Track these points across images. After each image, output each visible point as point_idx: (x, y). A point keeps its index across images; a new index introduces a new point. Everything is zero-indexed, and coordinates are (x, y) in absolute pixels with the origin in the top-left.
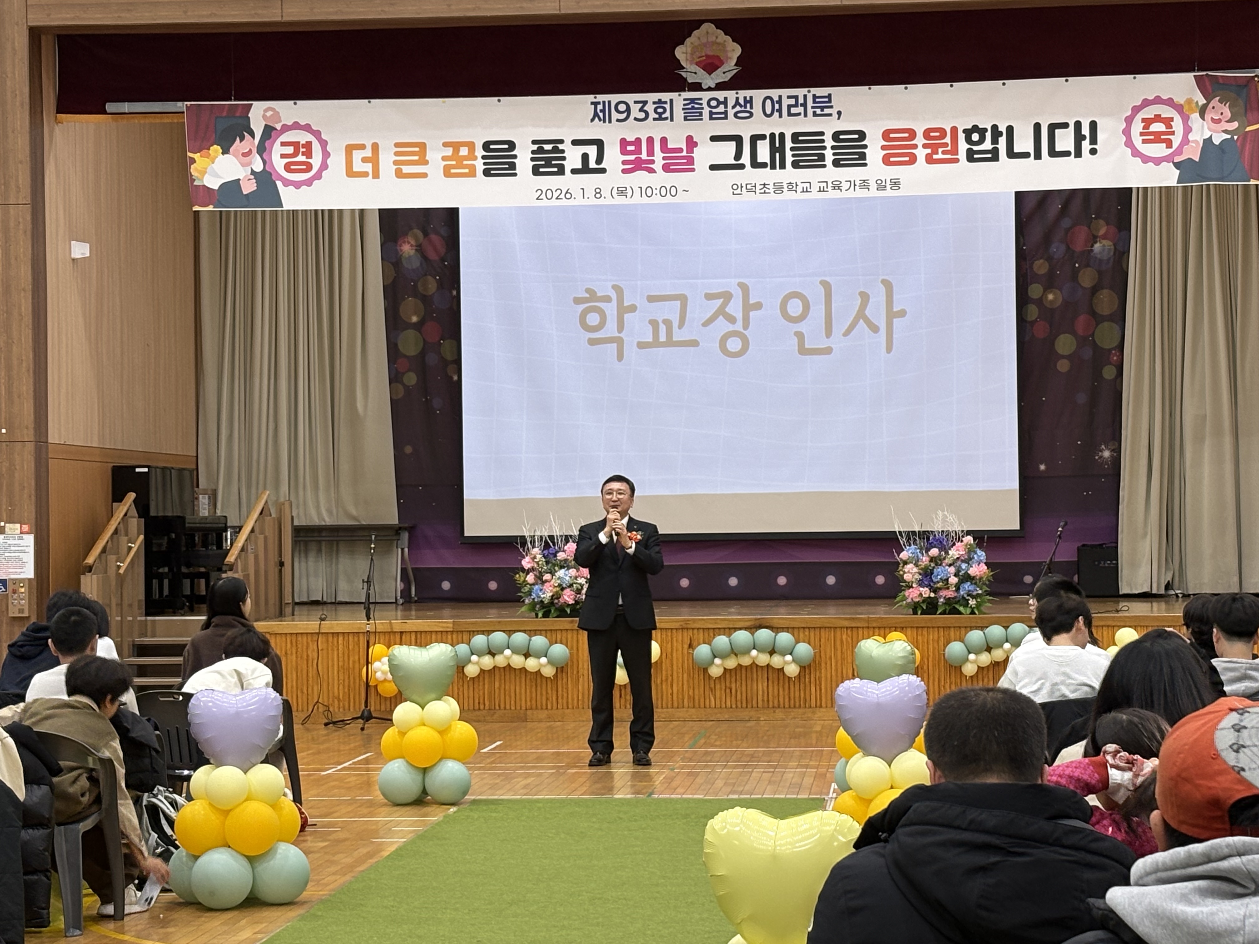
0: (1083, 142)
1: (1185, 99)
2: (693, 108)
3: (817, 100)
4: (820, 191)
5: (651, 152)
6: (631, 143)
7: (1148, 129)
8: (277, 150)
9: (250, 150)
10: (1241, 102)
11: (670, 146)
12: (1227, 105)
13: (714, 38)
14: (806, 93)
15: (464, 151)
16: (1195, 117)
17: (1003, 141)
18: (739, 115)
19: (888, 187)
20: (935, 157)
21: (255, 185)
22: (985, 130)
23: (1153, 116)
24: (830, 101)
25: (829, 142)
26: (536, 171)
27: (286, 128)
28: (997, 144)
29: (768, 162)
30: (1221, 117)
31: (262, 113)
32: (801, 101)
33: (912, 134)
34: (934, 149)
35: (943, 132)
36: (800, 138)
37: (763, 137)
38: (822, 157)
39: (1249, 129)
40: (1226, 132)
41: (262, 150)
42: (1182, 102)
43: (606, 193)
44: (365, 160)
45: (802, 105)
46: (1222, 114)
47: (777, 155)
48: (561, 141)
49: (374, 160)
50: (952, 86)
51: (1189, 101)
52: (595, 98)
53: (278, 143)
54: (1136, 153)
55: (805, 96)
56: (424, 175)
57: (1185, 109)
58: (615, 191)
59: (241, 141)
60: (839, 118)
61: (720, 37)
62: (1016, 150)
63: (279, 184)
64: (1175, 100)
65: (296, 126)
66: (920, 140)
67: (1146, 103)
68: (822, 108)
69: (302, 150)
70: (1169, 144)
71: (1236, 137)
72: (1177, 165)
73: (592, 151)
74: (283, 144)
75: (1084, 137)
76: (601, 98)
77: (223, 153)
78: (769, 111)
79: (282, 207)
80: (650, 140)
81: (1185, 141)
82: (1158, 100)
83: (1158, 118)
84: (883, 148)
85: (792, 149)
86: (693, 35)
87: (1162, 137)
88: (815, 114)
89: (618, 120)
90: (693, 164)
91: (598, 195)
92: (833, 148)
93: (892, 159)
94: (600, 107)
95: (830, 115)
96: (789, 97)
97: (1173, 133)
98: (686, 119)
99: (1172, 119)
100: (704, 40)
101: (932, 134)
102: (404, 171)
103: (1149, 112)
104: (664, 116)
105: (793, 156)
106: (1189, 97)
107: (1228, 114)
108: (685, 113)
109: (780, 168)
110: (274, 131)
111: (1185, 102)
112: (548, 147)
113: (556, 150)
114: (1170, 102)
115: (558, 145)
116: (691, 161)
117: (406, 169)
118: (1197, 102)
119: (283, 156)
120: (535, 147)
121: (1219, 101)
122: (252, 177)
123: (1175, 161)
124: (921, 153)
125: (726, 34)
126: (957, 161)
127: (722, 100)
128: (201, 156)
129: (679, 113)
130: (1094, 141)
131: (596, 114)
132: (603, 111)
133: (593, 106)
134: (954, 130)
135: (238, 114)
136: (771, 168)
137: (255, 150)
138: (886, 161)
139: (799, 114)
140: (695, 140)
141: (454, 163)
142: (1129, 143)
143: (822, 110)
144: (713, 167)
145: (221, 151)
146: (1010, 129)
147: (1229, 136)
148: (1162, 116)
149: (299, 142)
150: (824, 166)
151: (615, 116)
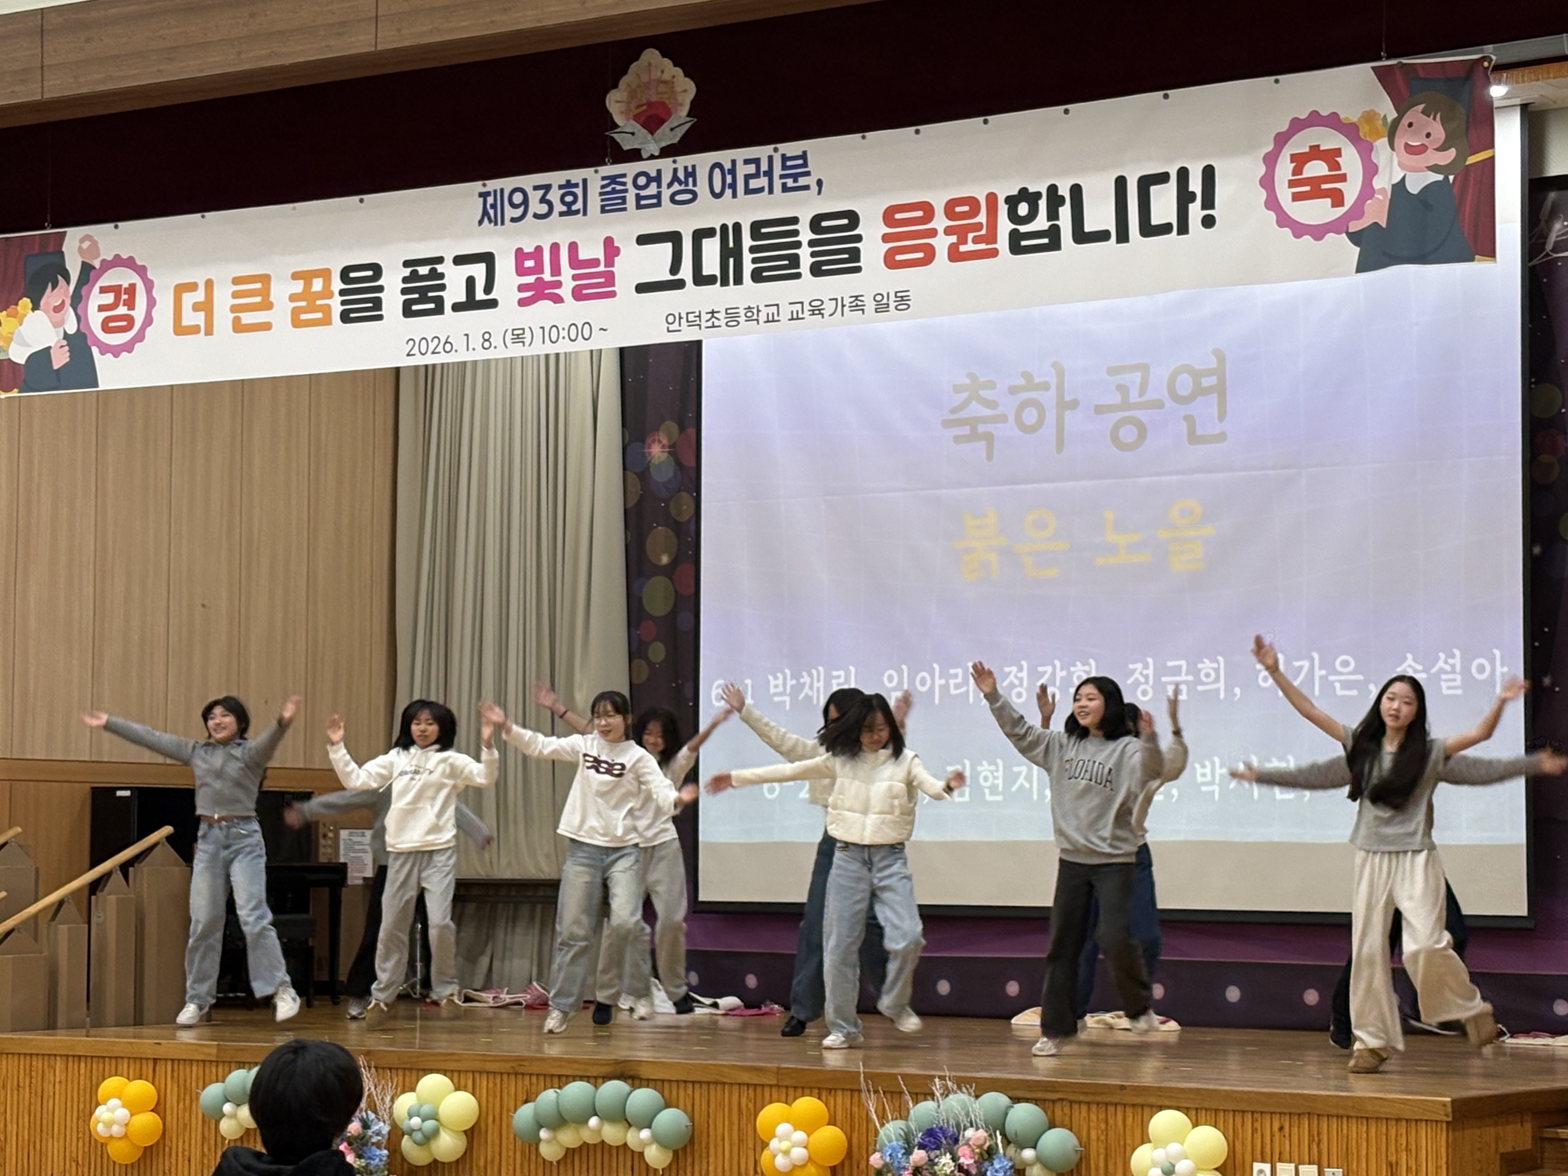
0: (1191, 205)
1: (1359, 115)
2: (614, 191)
3: (789, 163)
4: (792, 319)
5: (556, 270)
6: (529, 256)
7: (1301, 174)
8: (96, 299)
9: (63, 302)
10: (1461, 110)
11: (583, 255)
12: (1438, 116)
13: (659, 74)
14: (772, 153)
15: (317, 285)
16: (1382, 144)
17: (1065, 212)
18: (678, 198)
19: (892, 305)
20: (963, 248)
21: (68, 354)
22: (1038, 195)
23: (1307, 150)
24: (805, 165)
25: (806, 235)
26: (408, 312)
27: (107, 266)
28: (1057, 218)
29: (717, 273)
30: (1426, 142)
31: (78, 244)
32: (764, 167)
33: (928, 210)
34: (961, 233)
35: (973, 203)
36: (764, 230)
37: (709, 233)
38: (795, 261)
39: (1472, 160)
40: (1435, 169)
41: (78, 300)
42: (1354, 119)
43: (497, 340)
44: (196, 307)
45: (766, 174)
46: (1428, 135)
47: (731, 260)
48: (440, 260)
49: (206, 307)
50: (986, 122)
51: (1370, 117)
52: (484, 185)
53: (96, 289)
54: (1284, 220)
55: (770, 158)
56: (266, 326)
57: (1364, 131)
58: (509, 336)
59: (53, 288)
60: (819, 193)
61: (666, 71)
62: (1088, 228)
63: (95, 350)
64: (1342, 116)
65: (118, 262)
66: (940, 222)
67: (1297, 125)
68: (795, 177)
69: (124, 297)
70: (1337, 199)
71: (1451, 178)
72: (1355, 238)
73: (479, 271)
74: (103, 290)
75: (1192, 197)
76: (493, 185)
77: (33, 309)
78: (717, 189)
79: (97, 386)
80: (555, 248)
81: (1367, 191)
82: (1315, 119)
83: (1315, 153)
84: (886, 238)
85: (752, 250)
86: (630, 71)
87: (1324, 186)
88: (785, 189)
89: (513, 220)
90: (613, 285)
91: (487, 344)
92: (812, 243)
93: (899, 257)
94: (490, 200)
95: (806, 188)
96: (747, 162)
97: (1343, 178)
98: (603, 210)
99: (1338, 152)
100: (645, 78)
101: (958, 209)
102: (243, 322)
103: (1300, 144)
104: (574, 208)
105: (754, 261)
106: (1368, 109)
107: (1439, 132)
108: (602, 200)
109: (735, 283)
110: (93, 271)
111: (1359, 119)
112: (423, 270)
113: (435, 275)
114: (1333, 122)
115: (437, 266)
116: (610, 278)
117: (247, 318)
118: (1385, 116)
119: (102, 308)
120: (407, 272)
121: (1423, 112)
122: (65, 343)
123: (1351, 230)
124: (942, 243)
125: (675, 65)
126: (994, 253)
127: (653, 174)
128: (8, 316)
129: (595, 202)
130: (1208, 202)
131: (485, 213)
132: (494, 206)
133: (481, 199)
134: (992, 198)
135: (51, 250)
136: (722, 285)
137: (68, 302)
138: (891, 262)
139: (761, 190)
140: (616, 244)
141: (304, 304)
142: (1272, 203)
143: (795, 181)
144: (642, 288)
145: (30, 306)
146: (1076, 191)
147: (1440, 177)
148: (1322, 148)
149: (120, 286)
150: (798, 276)
151: (510, 212)
